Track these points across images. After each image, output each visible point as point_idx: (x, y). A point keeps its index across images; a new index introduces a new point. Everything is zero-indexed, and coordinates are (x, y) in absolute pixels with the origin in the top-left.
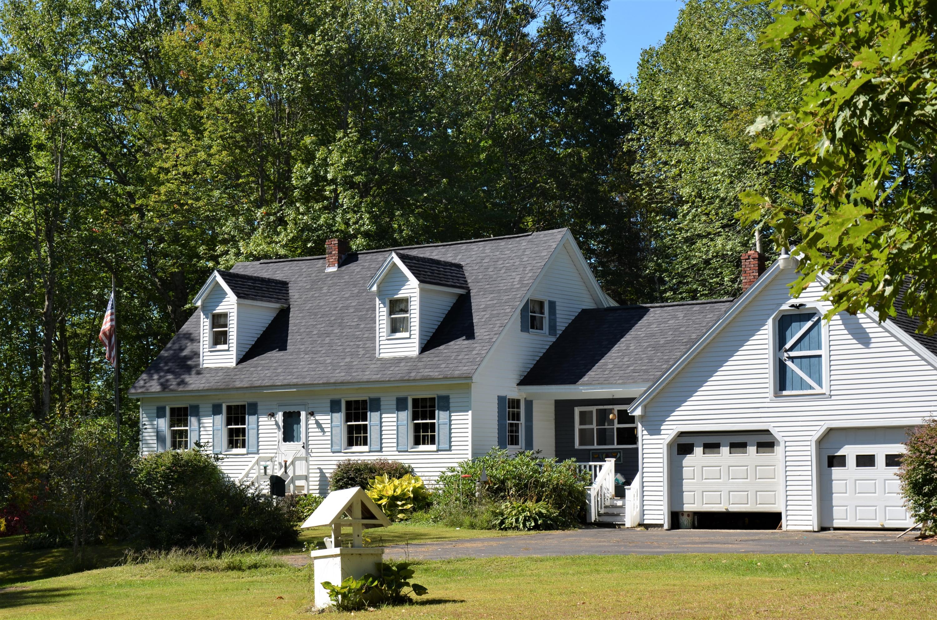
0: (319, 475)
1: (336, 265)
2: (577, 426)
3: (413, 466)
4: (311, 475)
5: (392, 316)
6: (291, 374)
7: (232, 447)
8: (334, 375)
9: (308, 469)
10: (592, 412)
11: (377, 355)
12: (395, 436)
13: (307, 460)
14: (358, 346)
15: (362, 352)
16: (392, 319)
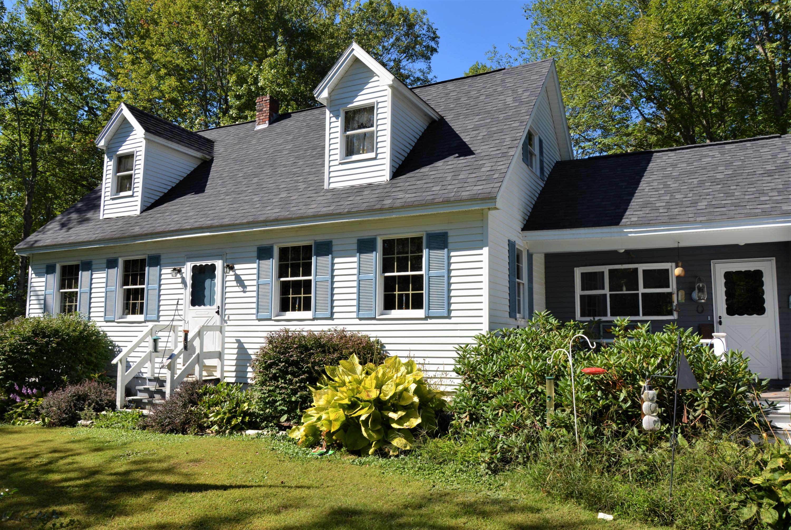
0: (235, 351)
1: (267, 122)
2: (578, 292)
3: (383, 341)
4: (226, 351)
5: (348, 133)
6: (206, 216)
7: (128, 313)
8: (264, 212)
9: (223, 343)
10: (603, 273)
11: (326, 187)
12: (355, 296)
13: (221, 330)
14: (297, 182)
15: (302, 186)
16: (348, 137)
